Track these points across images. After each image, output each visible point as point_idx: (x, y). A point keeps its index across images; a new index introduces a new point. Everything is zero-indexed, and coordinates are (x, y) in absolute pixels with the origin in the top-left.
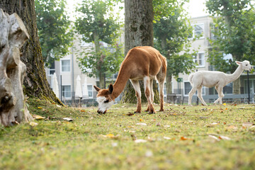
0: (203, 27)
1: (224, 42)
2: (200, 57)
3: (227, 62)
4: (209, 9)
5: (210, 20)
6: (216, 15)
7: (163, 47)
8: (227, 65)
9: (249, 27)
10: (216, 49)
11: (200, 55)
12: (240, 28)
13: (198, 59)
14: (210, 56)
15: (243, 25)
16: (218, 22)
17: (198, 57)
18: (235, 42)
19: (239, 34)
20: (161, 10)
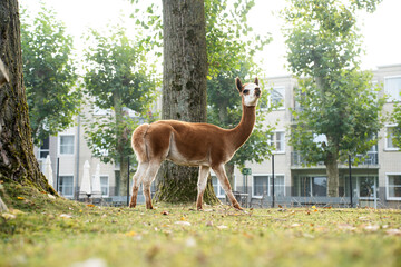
0: (283, 93)
1: (315, 115)
2: (278, 138)
3: (319, 146)
4: (293, 65)
5: (294, 82)
6: (302, 75)
7: (222, 119)
8: (318, 151)
9: (352, 94)
10: (302, 126)
11: (279, 134)
12: (338, 95)
13: (275, 141)
14: (294, 136)
15: (343, 91)
16: (306, 86)
17: (275, 137)
18: (331, 116)
19: (337, 105)
20: (220, 59)
